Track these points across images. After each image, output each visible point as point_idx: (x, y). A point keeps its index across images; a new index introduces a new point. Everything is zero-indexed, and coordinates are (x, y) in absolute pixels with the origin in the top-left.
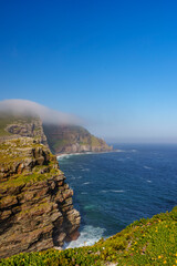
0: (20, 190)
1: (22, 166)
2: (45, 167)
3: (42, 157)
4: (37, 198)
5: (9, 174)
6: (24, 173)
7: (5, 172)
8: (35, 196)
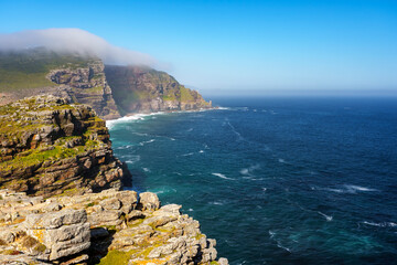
0: (34, 171)
1: (37, 137)
2: (75, 138)
3: (70, 125)
4: (59, 182)
5: (15, 149)
6: (40, 148)
7: (8, 146)
8: (56, 179)
